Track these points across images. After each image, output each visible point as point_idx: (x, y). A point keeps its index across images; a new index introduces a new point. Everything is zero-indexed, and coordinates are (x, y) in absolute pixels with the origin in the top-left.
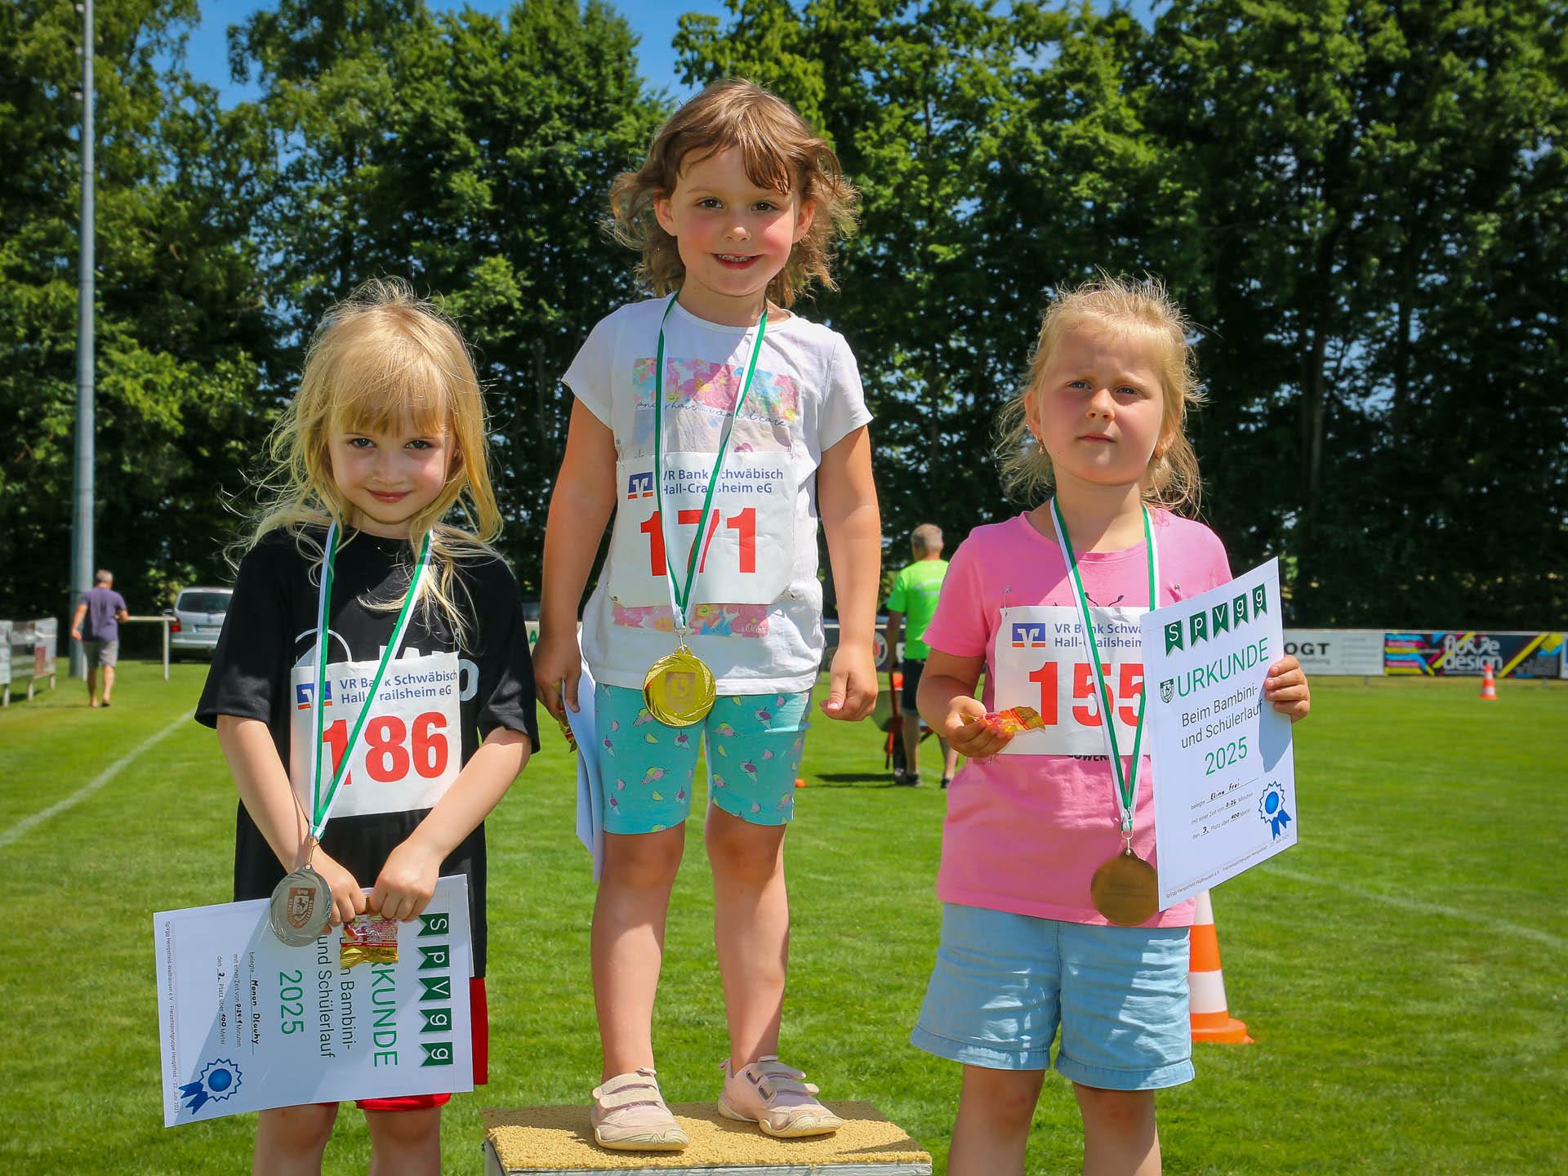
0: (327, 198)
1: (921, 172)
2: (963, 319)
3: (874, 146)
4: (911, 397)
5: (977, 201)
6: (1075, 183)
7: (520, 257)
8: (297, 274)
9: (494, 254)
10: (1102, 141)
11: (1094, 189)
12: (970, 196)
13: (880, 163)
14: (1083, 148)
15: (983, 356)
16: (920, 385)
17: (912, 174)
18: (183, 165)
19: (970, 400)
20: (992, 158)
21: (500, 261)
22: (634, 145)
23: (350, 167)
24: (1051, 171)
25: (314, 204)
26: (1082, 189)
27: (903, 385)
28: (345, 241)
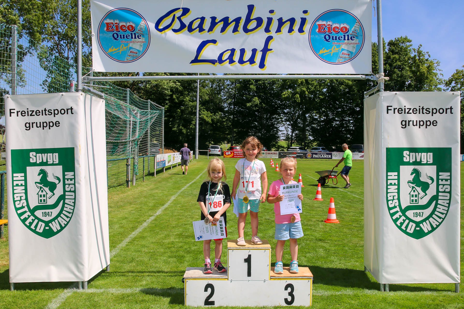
0: (232, 89)
1: (318, 85)
2: (324, 106)
3: (311, 81)
4: (317, 117)
5: (326, 89)
6: (340, 87)
7: (259, 97)
8: (227, 100)
9: (256, 97)
10: (345, 81)
11: (343, 88)
12: (326, 88)
13: (312, 84)
14: (341, 82)
15: (327, 111)
16: (318, 115)
17: (317, 85)
18: (212, 85)
19: (325, 118)
20: (328, 83)
21: (256, 98)
22: (276, 81)
23: (235, 84)
24: (337, 85)
25: (230, 90)
26: (341, 88)
27: (316, 116)
28: (235, 95)
